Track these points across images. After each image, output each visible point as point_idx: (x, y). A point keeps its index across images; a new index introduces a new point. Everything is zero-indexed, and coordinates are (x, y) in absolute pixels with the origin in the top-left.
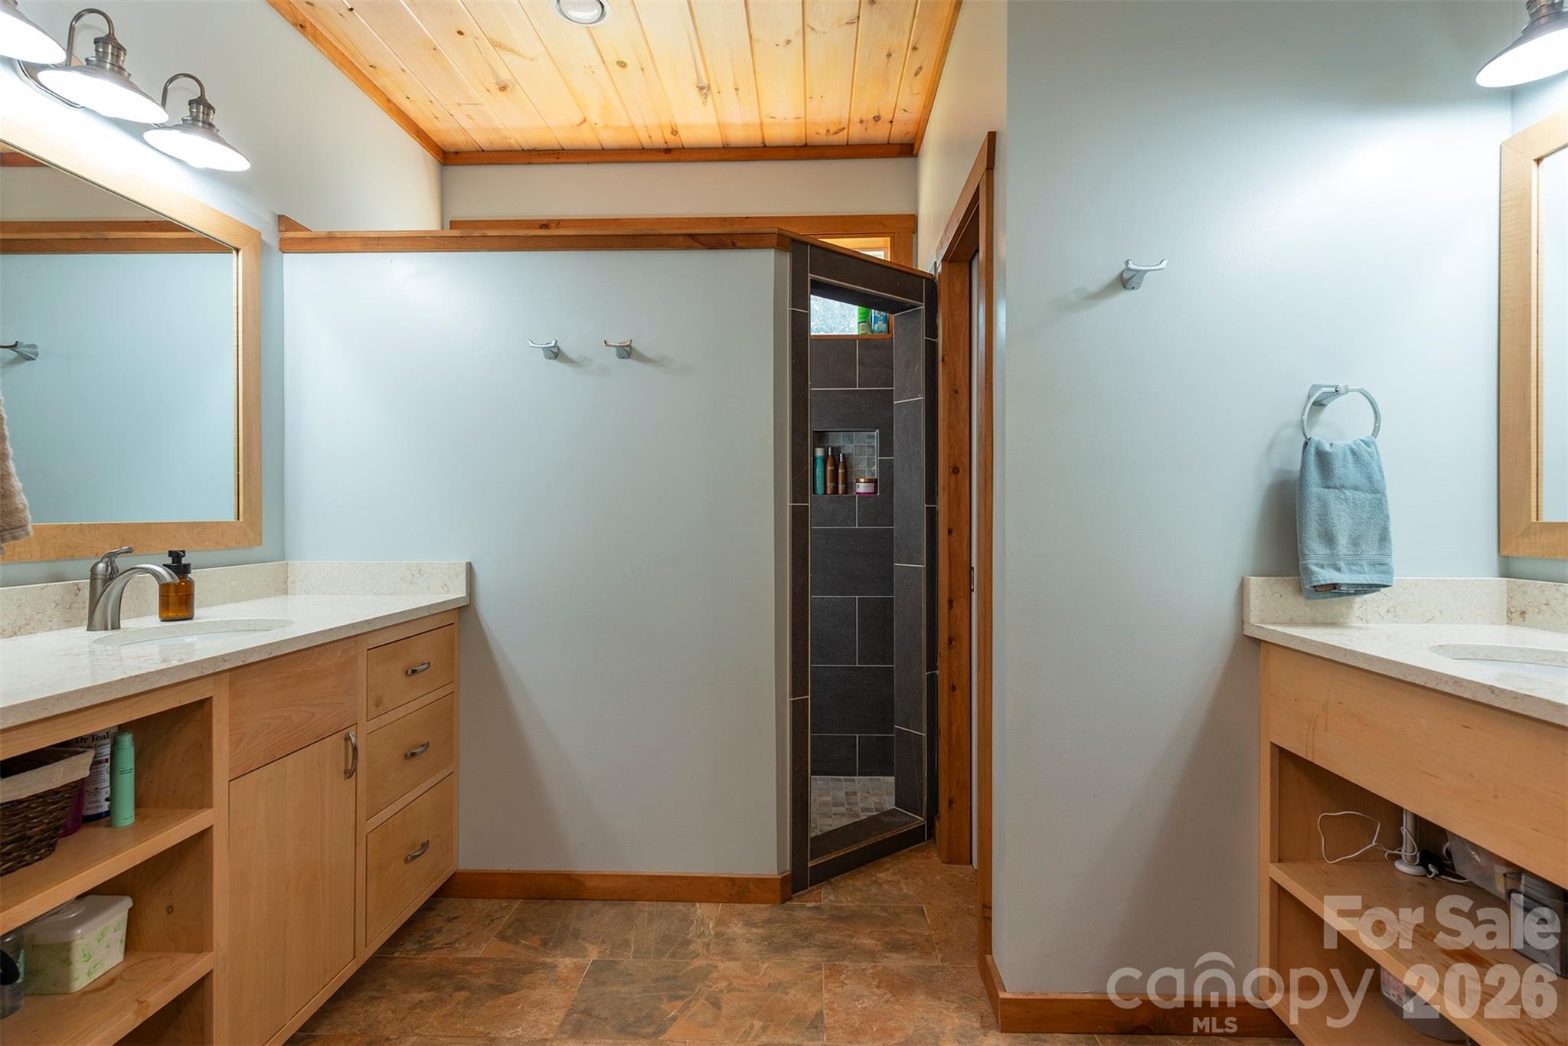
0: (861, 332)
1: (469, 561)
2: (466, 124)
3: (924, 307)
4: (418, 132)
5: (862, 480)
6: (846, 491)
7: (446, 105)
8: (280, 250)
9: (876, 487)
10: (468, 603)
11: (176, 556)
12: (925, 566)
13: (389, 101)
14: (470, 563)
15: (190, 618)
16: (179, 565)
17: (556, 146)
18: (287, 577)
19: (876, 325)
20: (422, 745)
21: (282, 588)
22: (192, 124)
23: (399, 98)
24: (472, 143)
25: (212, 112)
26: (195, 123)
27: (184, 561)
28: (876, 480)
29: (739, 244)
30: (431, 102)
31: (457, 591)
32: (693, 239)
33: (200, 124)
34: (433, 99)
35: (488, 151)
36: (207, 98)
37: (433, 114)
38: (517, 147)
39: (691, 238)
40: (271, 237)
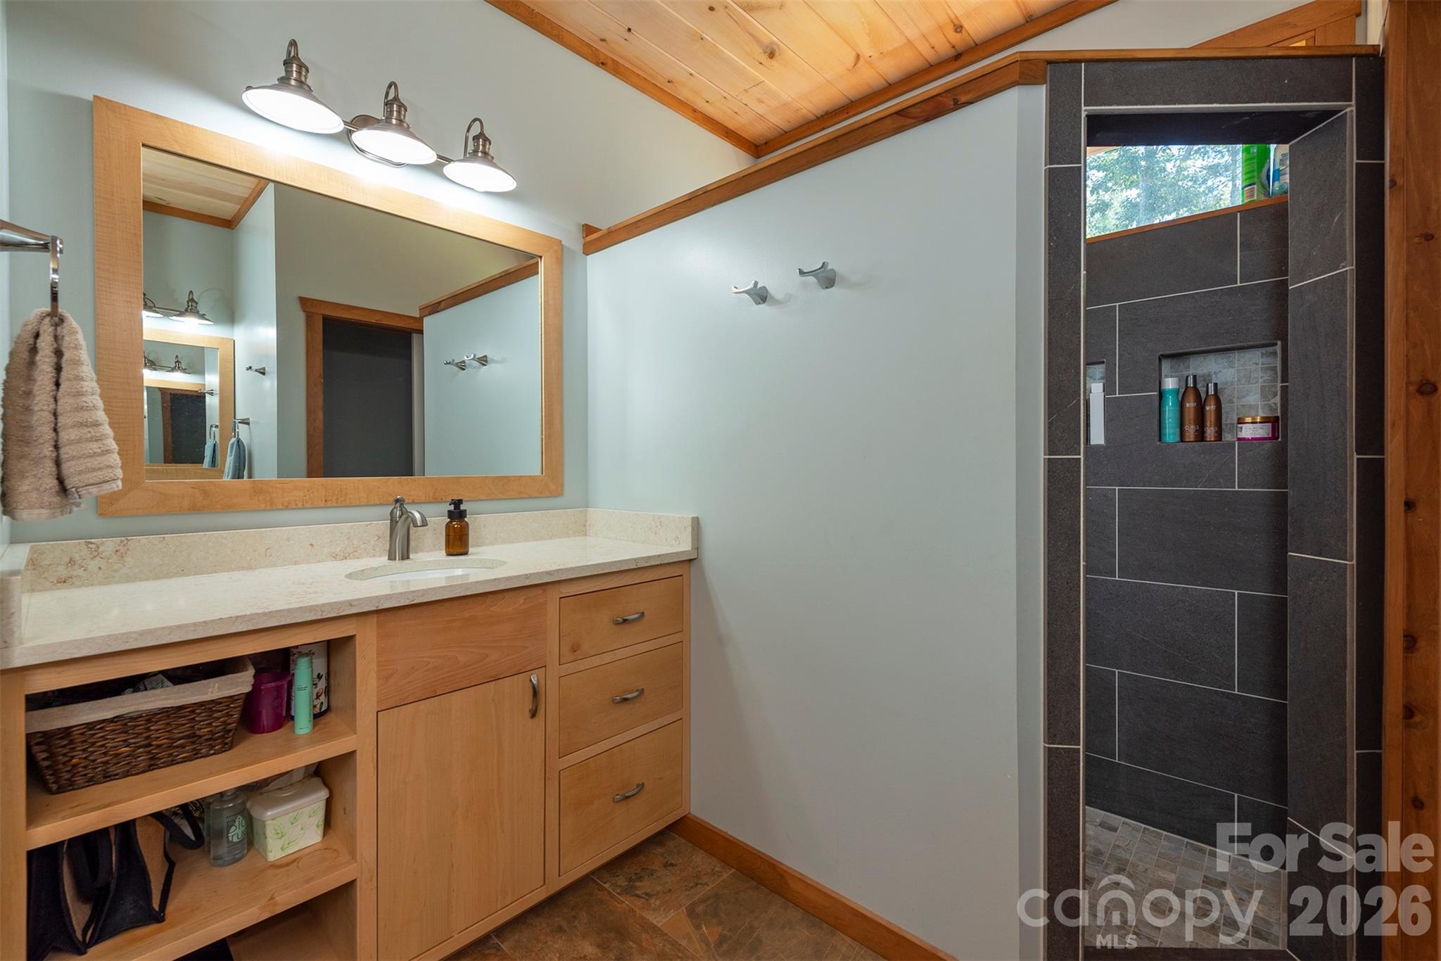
0: (1245, 201)
1: (695, 515)
2: (760, 109)
3: (1354, 108)
4: (727, 133)
5: (1249, 420)
6: (1219, 436)
7: (737, 96)
8: (584, 253)
9: (1274, 430)
10: (696, 557)
11: (457, 503)
12: (1354, 562)
13: (695, 111)
14: (698, 518)
15: (466, 553)
16: (457, 514)
17: (844, 101)
18: (586, 521)
19: (1276, 183)
20: (637, 691)
21: (582, 530)
22: (474, 155)
23: (701, 105)
24: (774, 128)
25: (488, 143)
26: (476, 154)
27: (462, 507)
28: (1277, 418)
29: (963, 99)
30: (725, 98)
31: (683, 546)
32: (903, 116)
33: (480, 154)
34: (725, 95)
35: (791, 131)
36: (485, 132)
37: (733, 110)
38: (812, 117)
39: (900, 115)
40: (573, 242)
